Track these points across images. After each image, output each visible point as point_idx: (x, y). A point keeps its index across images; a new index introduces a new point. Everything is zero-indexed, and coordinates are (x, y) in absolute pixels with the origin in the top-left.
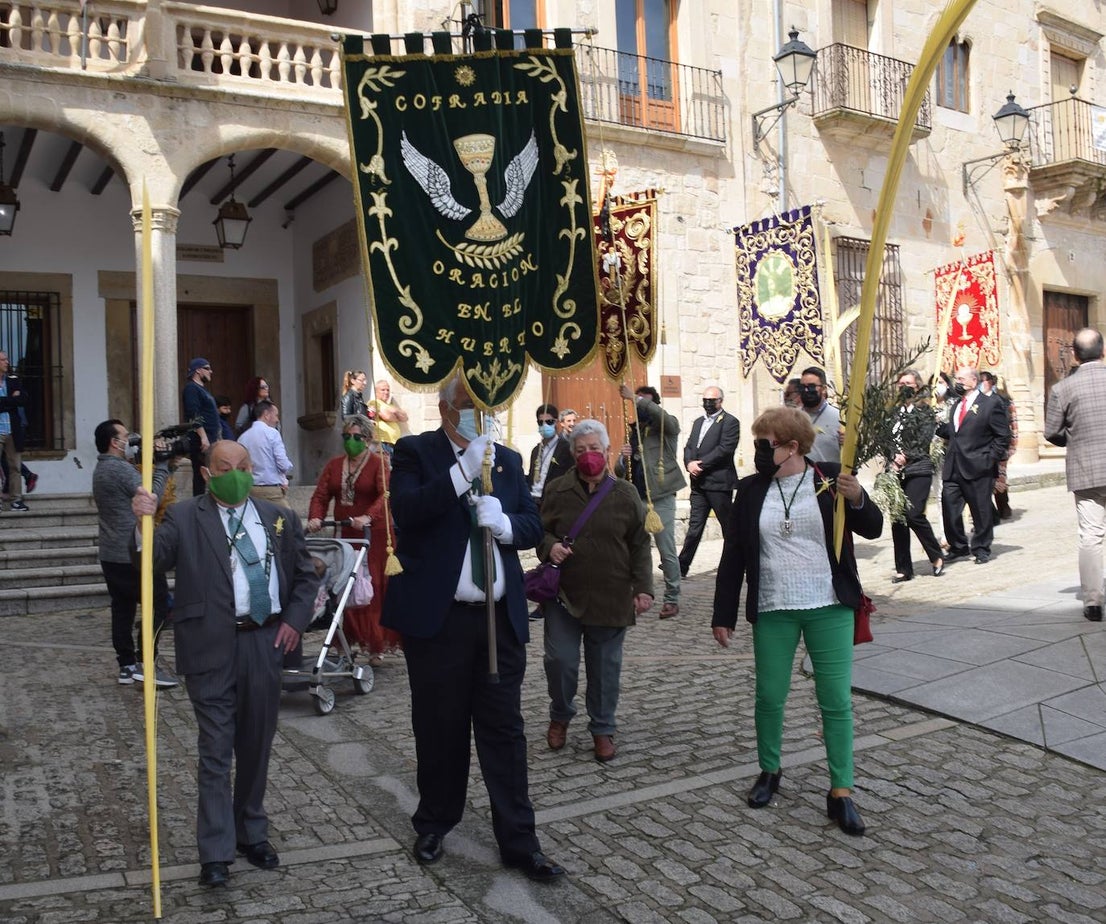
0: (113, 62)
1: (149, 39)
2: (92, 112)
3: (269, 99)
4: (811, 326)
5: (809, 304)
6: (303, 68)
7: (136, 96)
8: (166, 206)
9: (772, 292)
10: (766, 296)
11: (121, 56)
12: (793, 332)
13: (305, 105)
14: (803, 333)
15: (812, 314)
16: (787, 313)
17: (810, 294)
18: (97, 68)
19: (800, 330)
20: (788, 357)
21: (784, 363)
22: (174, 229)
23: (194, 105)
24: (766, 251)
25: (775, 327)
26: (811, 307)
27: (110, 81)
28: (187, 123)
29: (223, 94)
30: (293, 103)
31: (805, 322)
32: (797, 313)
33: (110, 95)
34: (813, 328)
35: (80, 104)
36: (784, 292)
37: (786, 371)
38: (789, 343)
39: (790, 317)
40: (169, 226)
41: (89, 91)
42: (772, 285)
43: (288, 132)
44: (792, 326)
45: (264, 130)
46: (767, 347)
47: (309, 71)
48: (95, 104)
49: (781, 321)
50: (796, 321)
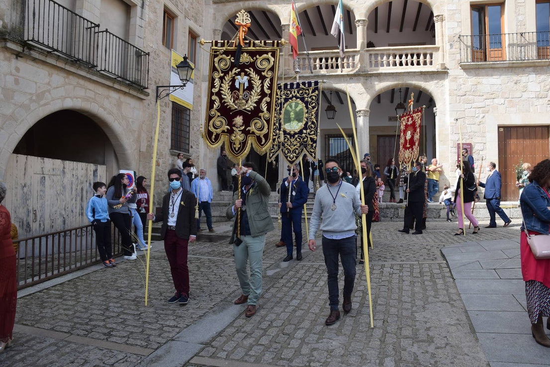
0: (351, 69)
1: (361, 60)
2: (343, 84)
3: (396, 73)
4: (311, 138)
5: (312, 128)
6: (410, 61)
7: (356, 78)
8: (364, 109)
9: (292, 119)
10: (288, 120)
11: (353, 66)
12: (302, 140)
13: (408, 73)
14: (307, 141)
15: (313, 132)
16: (299, 130)
17: (313, 123)
18: (346, 71)
19: (306, 139)
20: (297, 151)
21: (295, 154)
22: (368, 115)
23: (373, 78)
24: (291, 98)
25: (292, 136)
26: (313, 129)
27: (347, 75)
28: (371, 84)
29: (382, 73)
30: (404, 73)
31: (308, 136)
32: (305, 131)
33: (348, 79)
34: (312, 140)
35: (340, 82)
36: (299, 120)
37: (295, 158)
38: (298, 145)
39: (301, 132)
40: (366, 114)
41: (342, 78)
42: (292, 115)
43: (404, 82)
44: (302, 137)
45: (396, 82)
46: (286, 145)
47: (412, 62)
48: (344, 82)
49: (295, 134)
50: (304, 135)
